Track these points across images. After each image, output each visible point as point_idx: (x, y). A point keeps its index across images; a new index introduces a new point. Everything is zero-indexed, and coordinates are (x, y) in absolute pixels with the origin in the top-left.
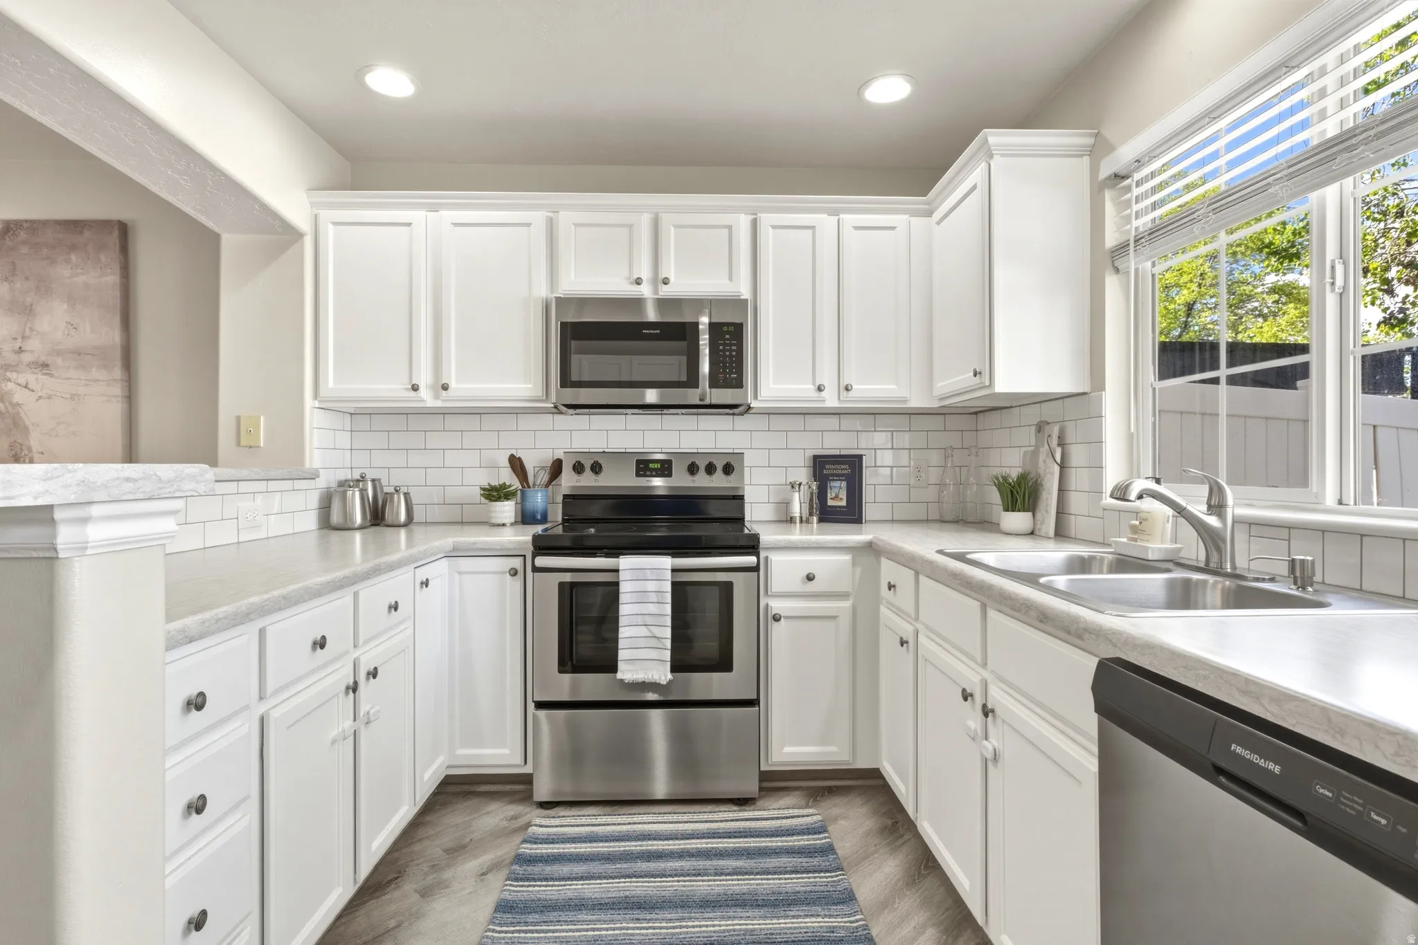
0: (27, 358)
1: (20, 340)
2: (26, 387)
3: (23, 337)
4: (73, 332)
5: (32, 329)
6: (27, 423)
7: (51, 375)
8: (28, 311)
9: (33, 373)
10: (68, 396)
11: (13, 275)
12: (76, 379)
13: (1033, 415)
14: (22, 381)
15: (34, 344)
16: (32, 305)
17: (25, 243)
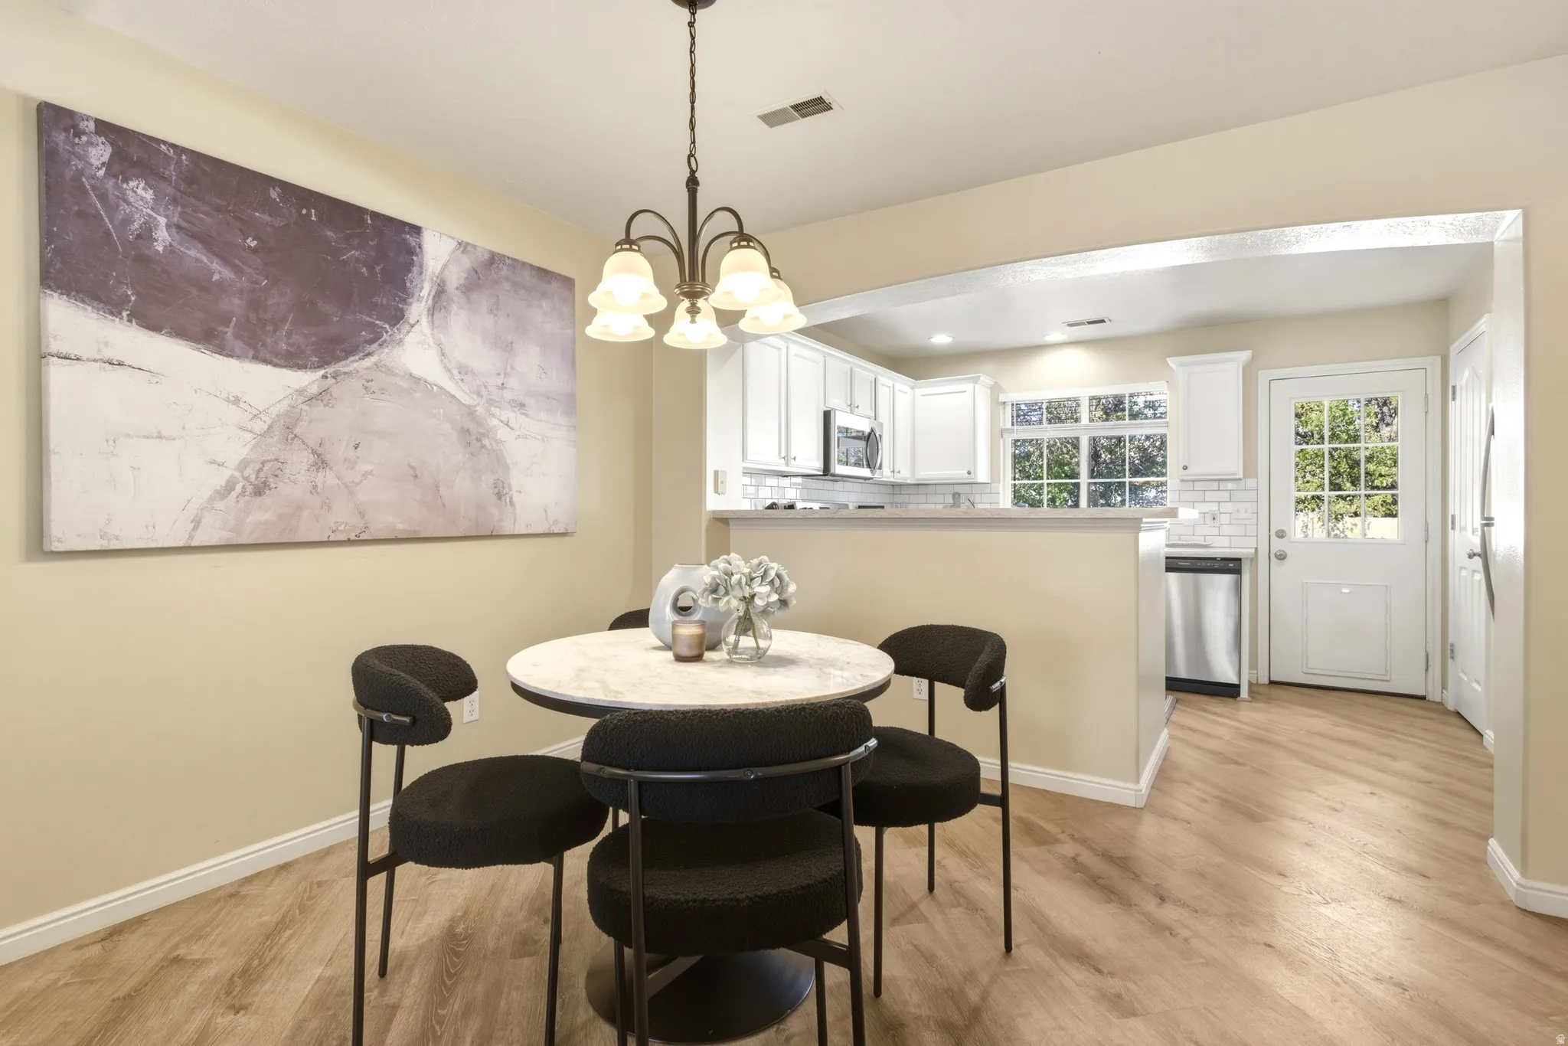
0: (508, 395)
1: (502, 376)
2: (507, 425)
3: (506, 374)
4: (543, 376)
5: (513, 368)
6: (508, 462)
7: (527, 415)
8: (508, 348)
9: (514, 412)
10: (540, 437)
11: (497, 309)
12: (545, 421)
13: (951, 490)
14: (504, 418)
15: (513, 382)
16: (512, 343)
17: (507, 279)
